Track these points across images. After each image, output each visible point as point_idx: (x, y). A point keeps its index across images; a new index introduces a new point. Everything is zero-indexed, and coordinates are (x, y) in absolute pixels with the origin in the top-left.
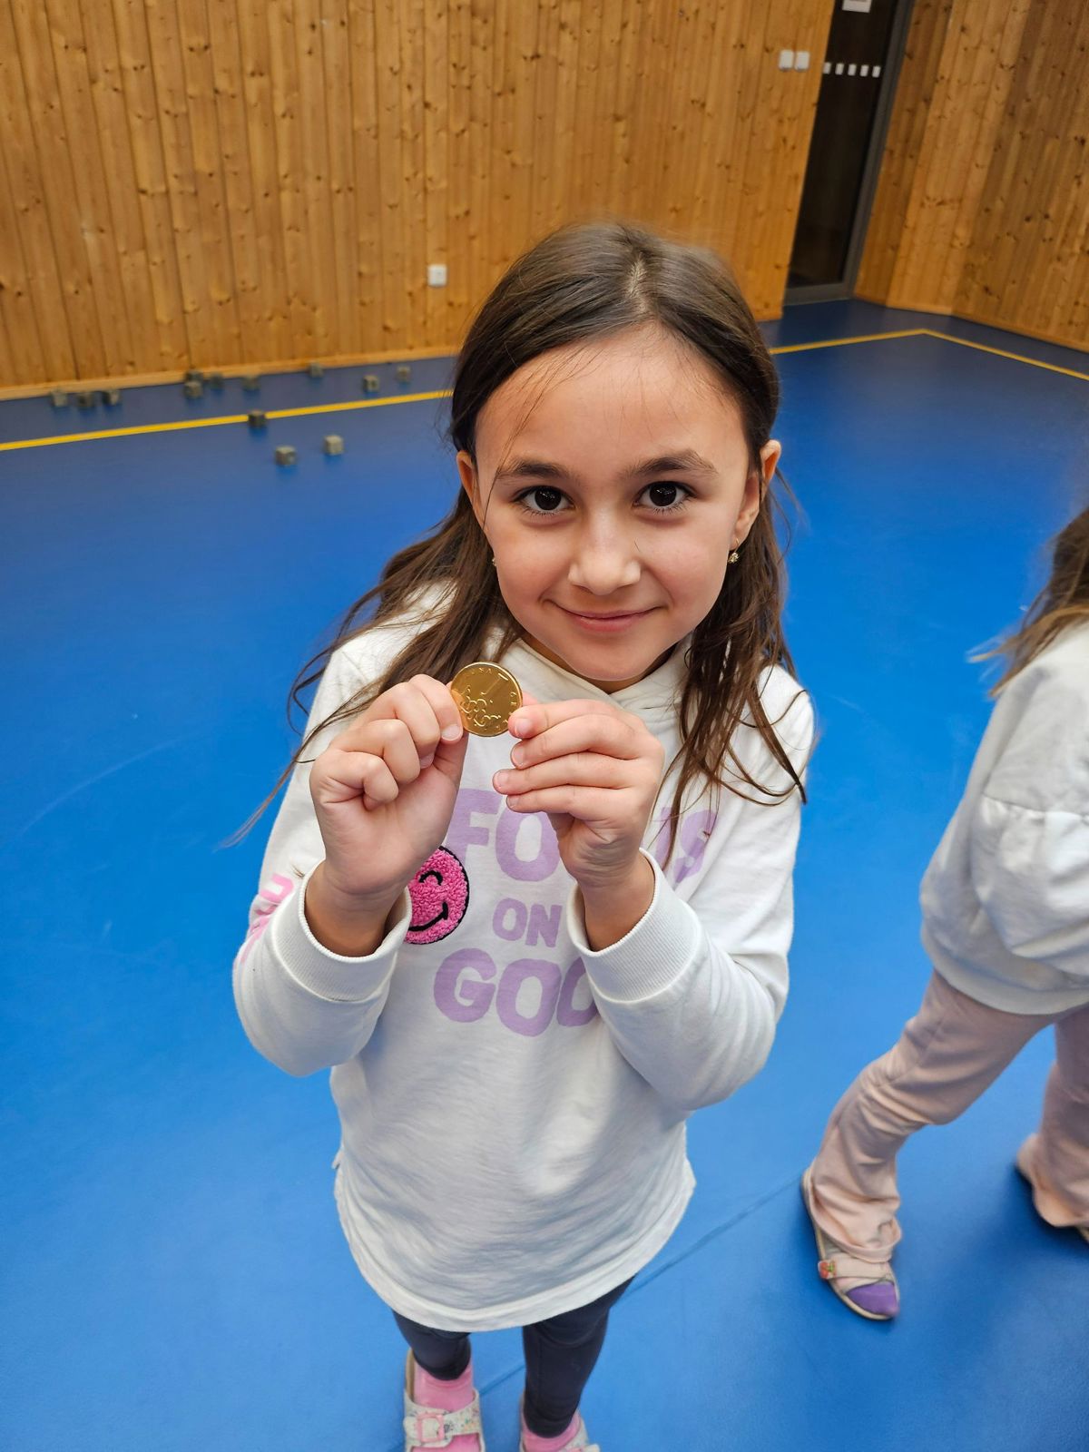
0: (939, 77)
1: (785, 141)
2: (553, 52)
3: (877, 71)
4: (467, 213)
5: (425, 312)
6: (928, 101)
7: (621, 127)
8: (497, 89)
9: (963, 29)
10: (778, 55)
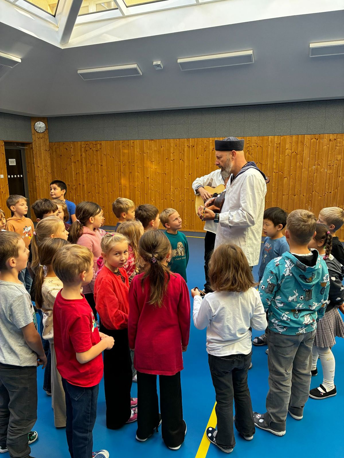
0: (36, 176)
3: (21, 176)
6: (35, 181)
9: (38, 167)
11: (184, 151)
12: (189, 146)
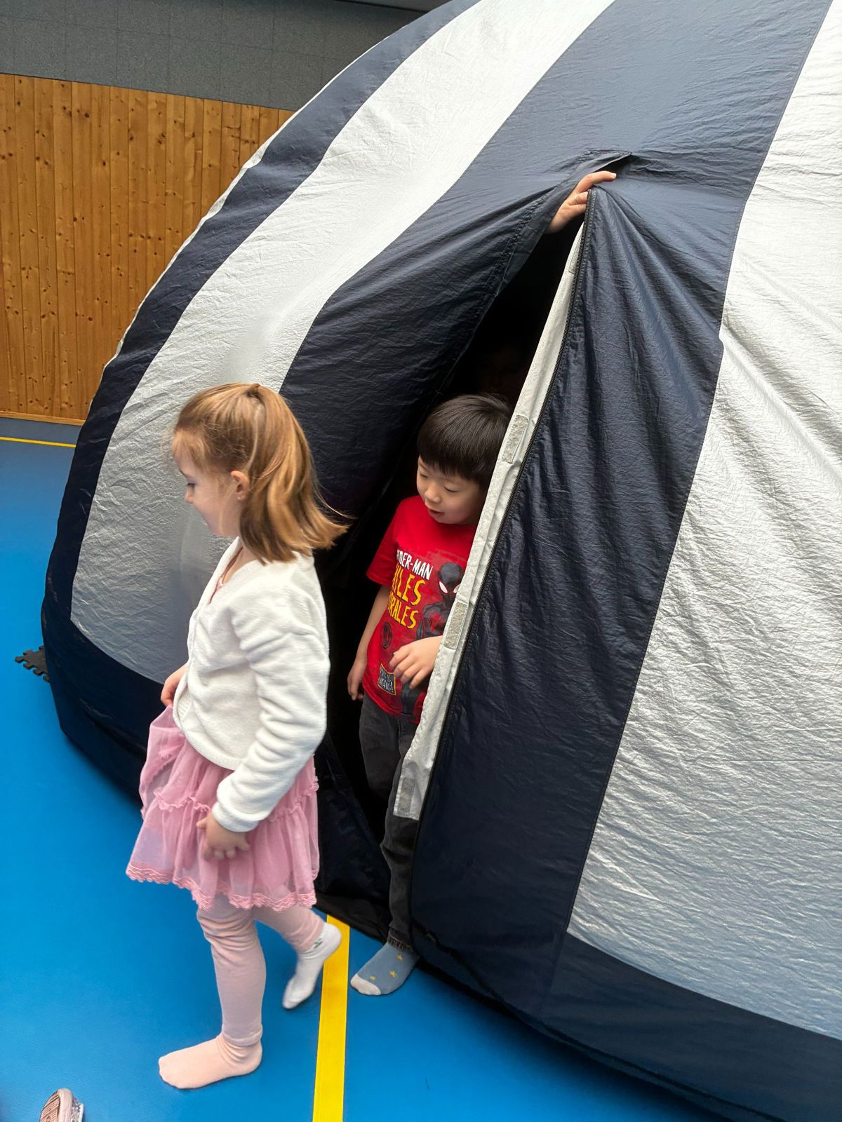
11: (50, 127)
12: (68, 110)
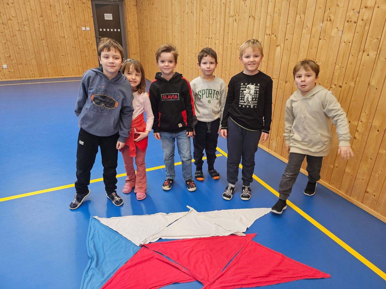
1: (89, 43)
2: (23, 29)
3: (119, 30)
4: (10, 56)
5: (4, 73)
7: (44, 41)
8: (12, 36)
10: (81, 28)
